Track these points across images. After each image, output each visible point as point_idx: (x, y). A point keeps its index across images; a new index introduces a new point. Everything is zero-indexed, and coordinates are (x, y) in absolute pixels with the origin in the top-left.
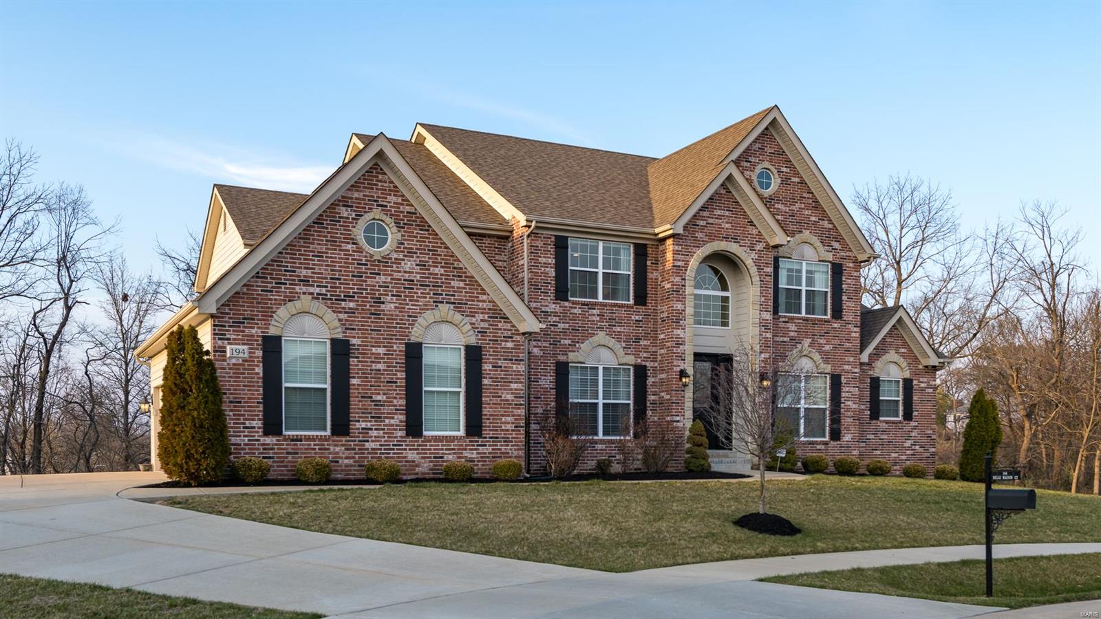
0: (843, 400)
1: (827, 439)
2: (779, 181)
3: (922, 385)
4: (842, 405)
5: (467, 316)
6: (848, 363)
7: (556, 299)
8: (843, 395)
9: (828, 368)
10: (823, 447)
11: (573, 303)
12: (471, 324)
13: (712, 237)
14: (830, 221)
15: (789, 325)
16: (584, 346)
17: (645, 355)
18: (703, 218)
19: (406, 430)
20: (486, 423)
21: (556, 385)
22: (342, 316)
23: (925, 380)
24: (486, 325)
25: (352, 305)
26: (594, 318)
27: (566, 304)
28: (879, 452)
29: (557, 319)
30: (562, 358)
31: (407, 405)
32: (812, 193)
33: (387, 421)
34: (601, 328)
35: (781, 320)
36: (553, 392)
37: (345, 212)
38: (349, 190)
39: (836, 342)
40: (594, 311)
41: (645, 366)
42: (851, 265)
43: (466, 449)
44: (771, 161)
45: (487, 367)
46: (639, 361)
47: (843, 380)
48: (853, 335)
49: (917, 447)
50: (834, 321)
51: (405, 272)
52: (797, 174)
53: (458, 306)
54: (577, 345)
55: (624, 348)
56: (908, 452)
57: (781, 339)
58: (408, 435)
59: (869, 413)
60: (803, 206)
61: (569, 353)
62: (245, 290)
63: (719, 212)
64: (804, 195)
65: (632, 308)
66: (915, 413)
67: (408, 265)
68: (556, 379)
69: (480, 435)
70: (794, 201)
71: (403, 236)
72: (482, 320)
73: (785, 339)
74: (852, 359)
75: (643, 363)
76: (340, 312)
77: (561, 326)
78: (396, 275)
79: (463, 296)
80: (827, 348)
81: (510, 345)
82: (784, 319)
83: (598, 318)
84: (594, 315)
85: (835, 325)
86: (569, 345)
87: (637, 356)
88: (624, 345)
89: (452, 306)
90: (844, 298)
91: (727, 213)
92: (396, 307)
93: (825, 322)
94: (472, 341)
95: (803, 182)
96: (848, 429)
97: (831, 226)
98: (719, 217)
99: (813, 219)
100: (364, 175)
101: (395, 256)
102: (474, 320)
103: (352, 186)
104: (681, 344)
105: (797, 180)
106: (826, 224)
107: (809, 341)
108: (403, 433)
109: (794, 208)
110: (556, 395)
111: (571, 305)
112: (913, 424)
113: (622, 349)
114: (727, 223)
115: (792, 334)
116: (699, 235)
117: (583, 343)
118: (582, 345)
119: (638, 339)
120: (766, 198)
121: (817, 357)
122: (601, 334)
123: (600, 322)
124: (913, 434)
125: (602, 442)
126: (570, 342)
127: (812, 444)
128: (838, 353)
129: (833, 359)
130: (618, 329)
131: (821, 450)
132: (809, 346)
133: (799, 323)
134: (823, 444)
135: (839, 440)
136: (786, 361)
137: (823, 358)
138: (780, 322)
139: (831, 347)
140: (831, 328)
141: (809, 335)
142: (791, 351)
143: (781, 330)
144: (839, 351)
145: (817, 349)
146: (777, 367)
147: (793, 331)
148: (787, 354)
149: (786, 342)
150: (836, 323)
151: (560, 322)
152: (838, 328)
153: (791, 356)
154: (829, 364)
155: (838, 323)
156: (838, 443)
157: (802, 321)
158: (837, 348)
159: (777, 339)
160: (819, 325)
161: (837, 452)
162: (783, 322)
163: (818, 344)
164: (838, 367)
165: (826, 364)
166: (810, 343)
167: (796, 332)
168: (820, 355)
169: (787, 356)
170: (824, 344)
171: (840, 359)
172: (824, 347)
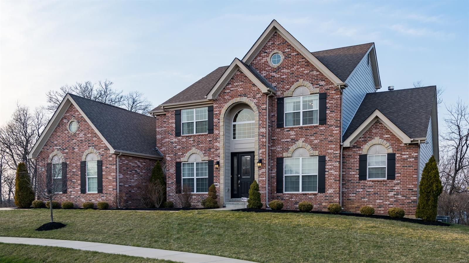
0: (327, 170)
1: (317, 192)
2: (283, 57)
3: (405, 156)
4: (327, 173)
5: (98, 150)
6: (331, 149)
7: (176, 136)
8: (327, 167)
9: (317, 153)
10: (313, 197)
11: (183, 137)
12: (99, 153)
13: (232, 97)
14: (318, 71)
15: (291, 132)
16: (187, 155)
17: (213, 156)
18: (228, 89)
19: (81, 191)
20: (104, 188)
21: (176, 172)
22: (65, 155)
23: (407, 153)
24: (103, 152)
25: (67, 151)
27: (180, 138)
28: (366, 200)
29: (176, 144)
30: (178, 160)
31: (81, 183)
32: (305, 58)
33: (76, 188)
34: (194, 146)
35: (285, 130)
36: (175, 174)
37: (65, 121)
38: (65, 113)
39: (323, 137)
40: (191, 139)
41: (213, 161)
42: (333, 92)
43: (98, 198)
44: (279, 48)
45: (104, 168)
46: (210, 158)
47: (327, 158)
48: (335, 132)
49: (399, 196)
50: (320, 126)
51: (80, 137)
52: (294, 50)
53: (95, 147)
54: (184, 154)
55: (204, 153)
56: (391, 199)
57: (286, 140)
58: (81, 193)
59: (358, 176)
60: (299, 66)
61: (181, 158)
62: (43, 150)
63: (236, 84)
64: (300, 60)
65: (207, 135)
66: (397, 175)
67: (81, 135)
68: (176, 169)
69: (102, 193)
70: (293, 65)
71: (79, 125)
72: (102, 151)
73: (288, 140)
74: (334, 146)
75: (212, 159)
76: (64, 154)
77: (178, 147)
78: (78, 139)
79: (96, 143)
80: (316, 142)
81: (111, 159)
82: (287, 130)
83: (193, 142)
84: (191, 141)
85: (322, 128)
86: (181, 155)
87: (209, 156)
88: (204, 152)
89: (93, 147)
90: (328, 112)
91: (241, 83)
92: (78, 150)
93: (314, 127)
94: (99, 159)
95: (298, 54)
96: (331, 187)
97: (318, 73)
98: (237, 86)
99: (306, 72)
100: (69, 107)
101: (77, 132)
102: (100, 151)
103: (67, 112)
104: (218, 150)
105: (295, 53)
106: (315, 73)
107: (303, 139)
108: (80, 192)
109: (293, 69)
110: (176, 176)
111: (182, 138)
112: (395, 181)
113: (202, 154)
114: (241, 88)
115: (292, 137)
116: (226, 97)
117: (186, 153)
118: (186, 154)
119: (210, 149)
120: (276, 68)
121: (309, 147)
122: (194, 148)
124: (396, 188)
125: (195, 195)
126: (181, 153)
127: (307, 195)
128: (323, 144)
129: (320, 147)
130: (201, 145)
131: (312, 198)
132: (303, 142)
133: (296, 130)
134: (313, 195)
135: (324, 192)
136: (289, 152)
137: (313, 147)
138: (285, 131)
139: (319, 140)
140: (319, 130)
141: (304, 136)
142: (292, 146)
143: (285, 136)
144: (324, 142)
145: (309, 143)
146: (283, 155)
147: (293, 135)
148: (289, 148)
149: (288, 141)
150: (322, 127)
151: (177, 146)
152: (324, 130)
153: (292, 148)
154: (318, 150)
155: (324, 127)
156: (324, 194)
157: (298, 129)
158: (323, 141)
159: (283, 140)
160: (311, 129)
161: (323, 199)
162: (287, 131)
163: (309, 140)
164: (324, 151)
165: (315, 150)
166: (304, 140)
167: (295, 135)
168: (311, 146)
169: (289, 149)
170: (314, 140)
171: (325, 147)
172: (313, 141)
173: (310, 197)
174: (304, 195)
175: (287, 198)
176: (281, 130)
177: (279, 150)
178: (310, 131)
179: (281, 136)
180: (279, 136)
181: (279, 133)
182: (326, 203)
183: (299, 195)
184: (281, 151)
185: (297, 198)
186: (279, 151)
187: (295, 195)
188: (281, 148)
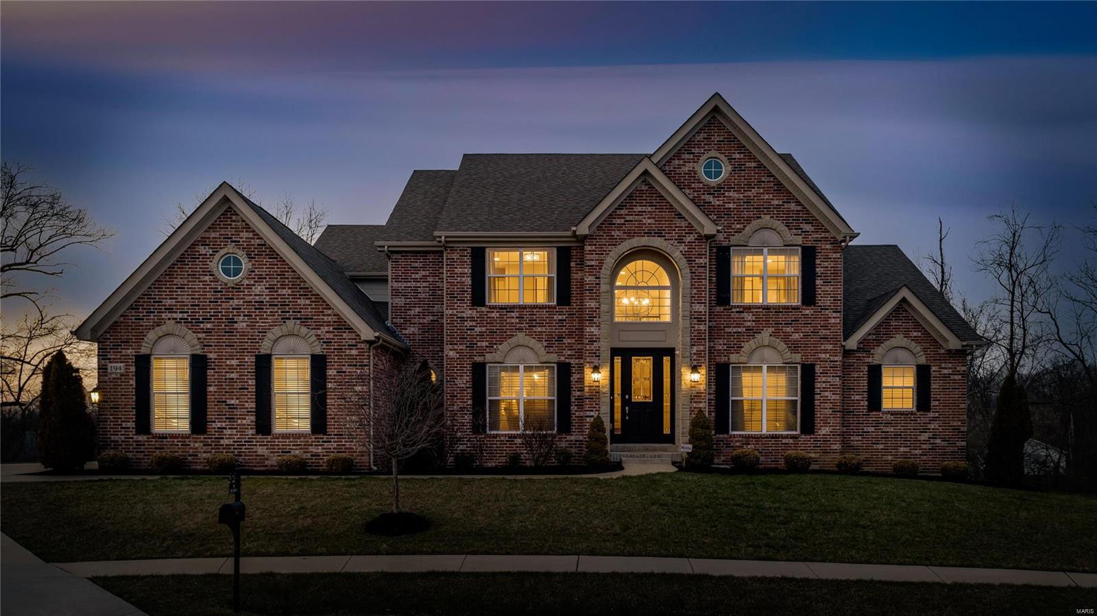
0: (817, 391)
1: (798, 432)
2: (730, 168)
3: (946, 371)
4: (817, 397)
5: (312, 329)
6: (825, 352)
7: (472, 306)
8: (818, 385)
9: (798, 358)
10: (791, 441)
11: (491, 307)
12: (317, 335)
13: (630, 235)
14: (798, 203)
15: (745, 315)
16: (504, 347)
17: (569, 353)
18: (620, 217)
19: (256, 429)
20: (330, 422)
21: (473, 384)
22: (200, 335)
23: (950, 365)
24: (331, 336)
25: (209, 326)
26: (513, 321)
27: (483, 309)
28: (881, 446)
29: (474, 323)
30: (478, 359)
31: (256, 408)
32: (774, 176)
33: (239, 421)
34: (520, 329)
35: (734, 310)
36: (470, 391)
37: (202, 250)
38: (206, 231)
39: (809, 329)
40: (513, 314)
41: (569, 364)
42: (828, 246)
43: (311, 445)
44: (719, 150)
45: (331, 372)
46: (563, 358)
47: (818, 369)
48: (833, 321)
49: (938, 441)
50: (804, 307)
51: (256, 295)
52: (752, 158)
53: (305, 321)
54: (495, 347)
55: (546, 347)
56: (924, 446)
57: (735, 330)
58: (258, 433)
59: (866, 403)
60: (762, 190)
61: (486, 355)
62: (122, 319)
63: (640, 209)
64: (763, 179)
65: (555, 308)
66: (933, 403)
67: (258, 289)
68: (473, 378)
69: (325, 433)
70: (750, 187)
71: (253, 265)
72: (327, 332)
73: (740, 330)
74: (830, 347)
75: (567, 361)
76: (199, 333)
77: (478, 329)
78: (247, 298)
79: (309, 312)
80: (796, 336)
81: (354, 352)
82: (738, 309)
83: (517, 320)
84: (513, 318)
85: (807, 312)
86: (487, 346)
87: (559, 353)
88: (545, 344)
89: (298, 322)
90: (819, 282)
91: (649, 209)
92: (247, 325)
93: (793, 309)
94: (318, 350)
95: (760, 166)
96: (826, 423)
97: (799, 208)
98: (640, 213)
99: (776, 202)
100: (219, 218)
101: (247, 282)
102: (319, 332)
103: (209, 228)
104: (596, 341)
105: (753, 164)
106: (793, 206)
108: (253, 432)
109: (750, 194)
110: (473, 393)
111: (488, 310)
112: (931, 415)
113: (543, 348)
114: (649, 218)
115: (749, 324)
116: (616, 233)
117: (500, 344)
118: (499, 347)
119: (560, 338)
120: (714, 188)
121: (782, 346)
122: (520, 335)
123: (518, 323)
124: (932, 426)
125: (522, 436)
126: (487, 343)
127: (778, 438)
128: (810, 341)
129: (804, 347)
130: (539, 329)
131: (788, 444)
132: (771, 335)
133: (757, 312)
134: (791, 438)
135: (813, 433)
136: (741, 352)
137: (791, 347)
138: (733, 312)
139: (802, 334)
140: (802, 315)
141: (772, 324)
142: (747, 341)
143: (734, 321)
144: (812, 338)
145: (782, 338)
146: (729, 359)
147: (749, 321)
148: (743, 345)
149: (740, 333)
150: (808, 309)
151: (476, 326)
152: (811, 315)
153: (747, 347)
154: (799, 353)
155: (812, 309)
156: (812, 436)
157: (761, 310)
158: (810, 335)
159: (730, 330)
160: (786, 312)
161: (810, 447)
162: (737, 312)
163: (783, 332)
164: (811, 356)
165: (794, 353)
166: (773, 332)
167: (753, 321)
168: (786, 344)
169: (742, 347)
170: (792, 332)
171: (814, 347)
172: (791, 336)
173: (784, 441)
174: (772, 437)
175: (738, 444)
176: (724, 309)
177: (720, 348)
178: (784, 315)
179: (725, 321)
180: (721, 321)
181: (721, 315)
182: (815, 453)
183: (764, 438)
184: (725, 350)
185: (758, 444)
186: (720, 350)
187: (753, 438)
188: (725, 344)
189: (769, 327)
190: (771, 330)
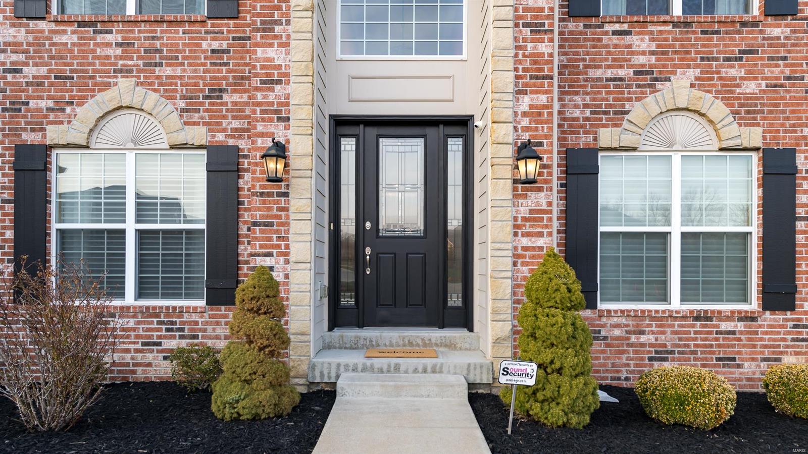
1: (754, 304)
7: (18, 18)
9: (753, 137)
11: (60, 22)
15: (634, 39)
16: (88, 111)
17: (236, 124)
21: (16, 194)
26: (110, 52)
27: (43, 25)
29: (22, 57)
30: (31, 138)
34: (126, 72)
39: (779, 71)
40: (109, 38)
41: (238, 149)
50: (770, 20)
54: (68, 110)
55: (183, 110)
57: (609, 73)
61: (49, 128)
65: (203, 24)
68: (16, 182)
73: (621, 73)
75: (231, 142)
80: (750, 87)
83: (119, 51)
84: (109, 45)
85: (776, 32)
86: (50, 109)
87: (213, 126)
88: (182, 104)
93: (745, 24)
104: (279, 82)
110: (15, 214)
111: (53, 26)
113: (175, 115)
115: (642, 60)
117: (80, 104)
118: (78, 110)
119: (216, 92)
121: (718, 110)
122: (125, 84)
123: (121, 58)
126: (51, 104)
127: (710, 319)
128: (783, 98)
129: (770, 112)
130: (169, 71)
131: (734, 333)
132: (692, 86)
133: (661, 32)
134: (740, 320)
135: (792, 307)
136: (625, 124)
137: (738, 113)
138: (606, 33)
139: (764, 83)
140: (764, 39)
141: (695, 59)
142: (638, 99)
143: (609, 53)
144: (788, 92)
145: (718, 92)
146: (595, 139)
147: (643, 53)
148: (627, 107)
149: (621, 79)
150: (779, 26)
152: (787, 38)
153: (637, 111)
154: (758, 125)
155: (787, 26)
156: (789, 315)
157: (670, 28)
158: (782, 86)
159: (598, 73)
160: (727, 33)
161: (784, 340)
162: (615, 33)
163: (720, 79)
164: (785, 131)
165: (746, 125)
166: (697, 79)
167: (652, 53)
168: (727, 105)
169: (627, 113)
170: (741, 78)
171: (792, 112)
172: (739, 86)
173: (725, 326)
174: (697, 318)
175: (617, 332)
176: (585, 26)
177: (577, 113)
178: (723, 39)
179: (588, 54)
180: (577, 53)
181: (578, 40)
182: (797, 353)
183: (676, 318)
184: (587, 119)
185: (663, 333)
186: (577, 119)
187: (652, 318)
188: (586, 106)
189: (689, 67)
190: (693, 73)
